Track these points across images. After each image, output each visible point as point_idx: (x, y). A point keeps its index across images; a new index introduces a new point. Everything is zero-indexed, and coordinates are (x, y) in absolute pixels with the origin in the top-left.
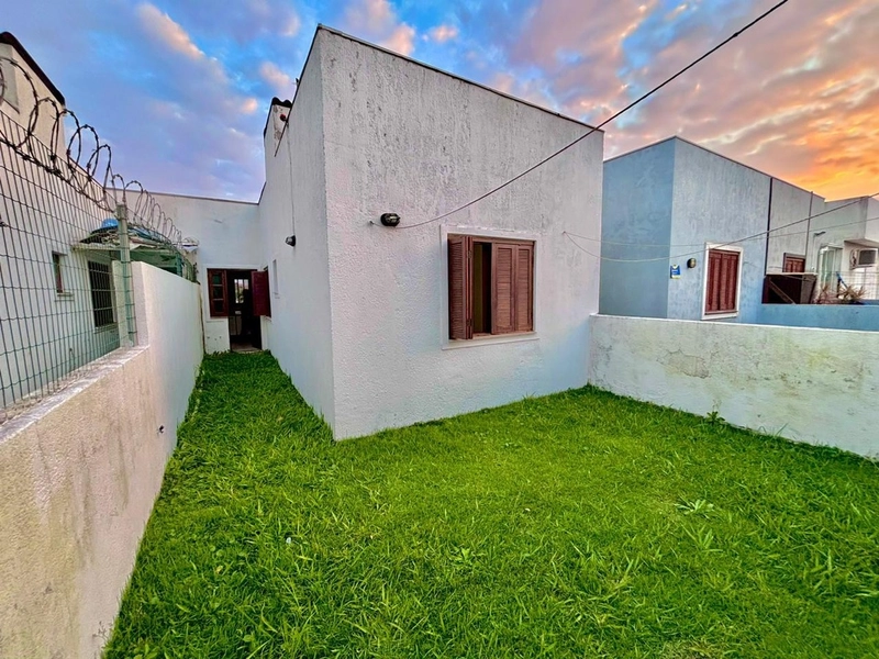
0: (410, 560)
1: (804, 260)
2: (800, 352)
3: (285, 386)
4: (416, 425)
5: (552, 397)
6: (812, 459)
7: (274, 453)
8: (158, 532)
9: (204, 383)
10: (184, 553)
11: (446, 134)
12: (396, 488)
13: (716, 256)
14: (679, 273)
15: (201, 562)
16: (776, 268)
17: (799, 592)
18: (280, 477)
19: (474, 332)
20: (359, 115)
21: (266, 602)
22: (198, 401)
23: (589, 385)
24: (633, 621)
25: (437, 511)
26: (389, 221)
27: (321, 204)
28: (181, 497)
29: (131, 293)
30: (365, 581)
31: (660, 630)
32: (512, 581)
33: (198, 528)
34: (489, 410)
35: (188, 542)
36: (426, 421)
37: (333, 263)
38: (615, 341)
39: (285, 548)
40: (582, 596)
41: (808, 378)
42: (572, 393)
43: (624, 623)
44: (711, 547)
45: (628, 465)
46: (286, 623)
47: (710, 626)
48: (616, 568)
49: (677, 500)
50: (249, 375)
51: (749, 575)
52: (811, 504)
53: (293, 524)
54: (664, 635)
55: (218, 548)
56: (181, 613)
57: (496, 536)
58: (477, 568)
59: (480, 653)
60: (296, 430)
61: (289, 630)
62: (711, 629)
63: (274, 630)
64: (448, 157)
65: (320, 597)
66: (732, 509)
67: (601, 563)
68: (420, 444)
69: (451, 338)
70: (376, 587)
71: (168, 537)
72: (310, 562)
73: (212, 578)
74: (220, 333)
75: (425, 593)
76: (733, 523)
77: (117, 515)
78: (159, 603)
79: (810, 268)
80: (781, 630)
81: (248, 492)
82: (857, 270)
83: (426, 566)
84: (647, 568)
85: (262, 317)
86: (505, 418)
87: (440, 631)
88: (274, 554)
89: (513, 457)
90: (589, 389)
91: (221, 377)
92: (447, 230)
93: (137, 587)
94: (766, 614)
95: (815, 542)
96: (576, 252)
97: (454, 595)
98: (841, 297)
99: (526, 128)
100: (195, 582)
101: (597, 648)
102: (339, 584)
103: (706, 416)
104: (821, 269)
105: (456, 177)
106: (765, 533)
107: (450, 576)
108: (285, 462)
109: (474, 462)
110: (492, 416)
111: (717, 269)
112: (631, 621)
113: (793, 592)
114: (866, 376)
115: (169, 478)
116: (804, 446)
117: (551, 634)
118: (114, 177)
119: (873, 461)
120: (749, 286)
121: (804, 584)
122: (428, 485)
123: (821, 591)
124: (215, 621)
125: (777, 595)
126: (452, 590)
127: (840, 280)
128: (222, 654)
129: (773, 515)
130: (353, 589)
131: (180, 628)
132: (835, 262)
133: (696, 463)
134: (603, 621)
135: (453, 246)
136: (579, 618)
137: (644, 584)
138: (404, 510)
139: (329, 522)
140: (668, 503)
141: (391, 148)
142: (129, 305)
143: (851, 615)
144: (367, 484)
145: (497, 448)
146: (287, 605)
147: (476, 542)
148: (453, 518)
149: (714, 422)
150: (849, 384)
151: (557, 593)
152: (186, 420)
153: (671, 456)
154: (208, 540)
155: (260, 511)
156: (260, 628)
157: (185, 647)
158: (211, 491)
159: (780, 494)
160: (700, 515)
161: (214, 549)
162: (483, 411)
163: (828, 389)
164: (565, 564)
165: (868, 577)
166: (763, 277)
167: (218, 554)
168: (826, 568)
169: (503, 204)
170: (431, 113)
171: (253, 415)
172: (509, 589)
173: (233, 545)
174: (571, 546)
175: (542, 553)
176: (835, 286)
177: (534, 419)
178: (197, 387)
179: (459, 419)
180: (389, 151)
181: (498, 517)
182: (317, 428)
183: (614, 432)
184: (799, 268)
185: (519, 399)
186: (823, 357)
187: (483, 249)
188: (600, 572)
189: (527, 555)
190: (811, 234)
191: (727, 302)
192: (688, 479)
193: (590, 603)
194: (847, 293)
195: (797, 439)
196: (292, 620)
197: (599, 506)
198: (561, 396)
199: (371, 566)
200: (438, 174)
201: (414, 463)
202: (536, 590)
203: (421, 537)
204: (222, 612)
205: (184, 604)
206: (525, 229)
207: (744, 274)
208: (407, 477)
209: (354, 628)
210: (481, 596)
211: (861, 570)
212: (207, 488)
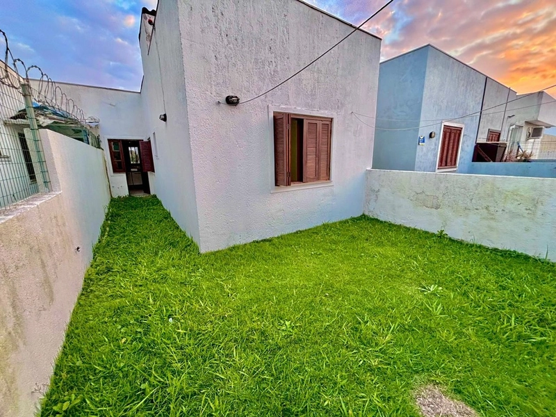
0: (252, 330)
1: (500, 134)
2: (500, 192)
3: (166, 218)
4: (254, 242)
5: (340, 222)
6: (501, 258)
7: (160, 262)
8: (81, 317)
9: (112, 216)
10: (99, 331)
11: (272, 37)
12: (242, 283)
13: (448, 130)
14: (424, 142)
15: (111, 336)
16: (483, 139)
17: (494, 340)
18: (165, 278)
19: (292, 181)
20: (207, 18)
21: (156, 362)
22: (108, 229)
23: (364, 215)
24: (395, 363)
25: (269, 297)
26: (231, 101)
27: (182, 88)
28: (96, 293)
29: (42, 153)
30: (222, 345)
31: (411, 368)
32: (319, 341)
33: (108, 314)
34: (301, 232)
35: (102, 323)
36: (260, 239)
37: (192, 131)
38: (382, 186)
39: (168, 325)
40: (363, 348)
41: (503, 208)
42: (353, 219)
43: (389, 364)
44: (441, 314)
45: (390, 264)
46: (169, 375)
47: (442, 364)
48: (383, 330)
49: (420, 285)
50: (142, 211)
51: (464, 330)
52: (500, 286)
53: (173, 309)
54: (414, 370)
55: (123, 326)
56: (97, 371)
57: (308, 312)
58: (295, 333)
59: (299, 389)
60: (174, 247)
61: (172, 379)
62: (443, 365)
63: (162, 380)
64: (273, 55)
65: (193, 356)
66: (453, 291)
67: (374, 327)
68: (257, 254)
69: (276, 185)
70: (230, 348)
71: (87, 321)
72: (185, 334)
73: (119, 346)
74: (121, 184)
75: (262, 351)
76: (454, 298)
77: (44, 310)
78: (82, 365)
79: (503, 139)
80: (484, 364)
81: (143, 288)
82: (530, 140)
83: (263, 333)
84: (402, 329)
85: (149, 173)
86: (311, 236)
87: (272, 375)
88: (161, 329)
89: (317, 261)
90: (364, 217)
91: (123, 213)
92: (273, 109)
93: (66, 354)
94: (475, 354)
95: (504, 309)
96: (359, 126)
97: (281, 352)
98: (519, 158)
99: (328, 35)
100: (107, 350)
101: (373, 380)
102: (205, 348)
103: (436, 233)
104: (509, 139)
105: (279, 70)
106: (473, 304)
107: (278, 339)
108: (167, 268)
109: (292, 264)
110: (303, 235)
111: (447, 139)
112: (394, 362)
113: (491, 340)
114: (540, 206)
115: (88, 281)
116: (496, 250)
117: (344, 374)
118: (15, 61)
119: (537, 259)
120: (466, 149)
121: (498, 334)
122: (263, 280)
123: (509, 339)
124: (121, 375)
125: (481, 342)
126: (280, 348)
127: (519, 147)
128: (126, 397)
129: (478, 293)
130: (214, 351)
131: (97, 381)
132: (518, 135)
133: (431, 262)
134: (376, 363)
135: (277, 120)
136: (361, 362)
137: (401, 339)
138: (247, 297)
139: (198, 306)
140: (415, 288)
141: (231, 46)
142: (41, 162)
143: (525, 353)
144: (222, 281)
145: (306, 256)
146: (171, 363)
147: (295, 316)
148: (279, 301)
149: (441, 236)
150: (528, 212)
151: (347, 347)
152: (99, 242)
153: (416, 258)
154: (116, 322)
155: (151, 301)
156: (152, 379)
157: (100, 394)
158: (117, 289)
159: (483, 280)
160: (434, 294)
161: (120, 327)
162: (297, 232)
163: (514, 215)
164: (352, 328)
165: (535, 330)
166: (474, 145)
167: (122, 331)
168: (511, 325)
169: (312, 91)
170: (260, 20)
171: (145, 237)
172: (316, 346)
173: (133, 324)
174: (355, 317)
175: (337, 322)
176: (516, 151)
177: (330, 236)
178: (107, 220)
179: (282, 237)
180: (231, 48)
181: (309, 299)
182: (189, 245)
183: (380, 244)
184: (496, 139)
185: (320, 224)
186: (514, 195)
187: (298, 123)
188: (374, 333)
189: (328, 324)
190: (506, 117)
191: (451, 161)
192: (426, 272)
193: (368, 352)
194: (522, 155)
195: (491, 246)
196: (173, 373)
197: (372, 291)
198: (346, 222)
199: (226, 335)
200: (266, 67)
201: (253, 266)
202: (333, 346)
203: (259, 314)
204: (126, 369)
205: (99, 365)
206: (326, 109)
207: (463, 143)
208: (249, 276)
209: (216, 376)
210: (298, 352)
211: (531, 325)
212: (115, 287)
